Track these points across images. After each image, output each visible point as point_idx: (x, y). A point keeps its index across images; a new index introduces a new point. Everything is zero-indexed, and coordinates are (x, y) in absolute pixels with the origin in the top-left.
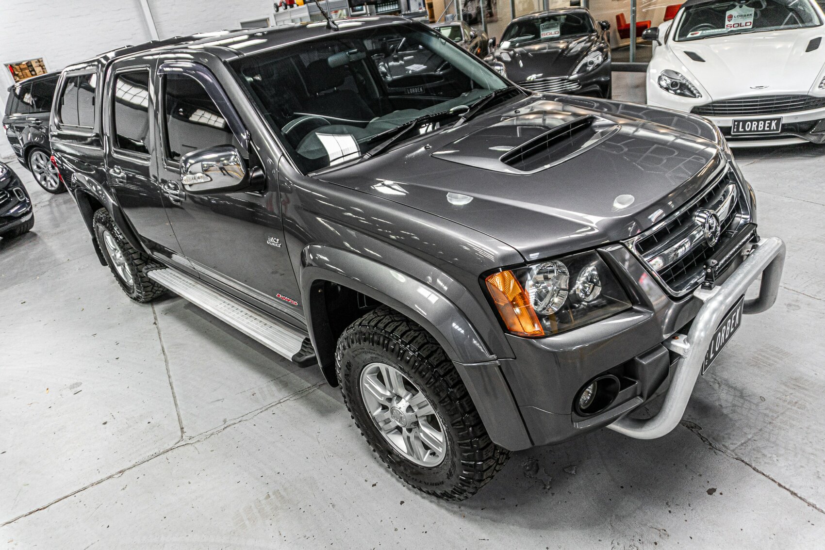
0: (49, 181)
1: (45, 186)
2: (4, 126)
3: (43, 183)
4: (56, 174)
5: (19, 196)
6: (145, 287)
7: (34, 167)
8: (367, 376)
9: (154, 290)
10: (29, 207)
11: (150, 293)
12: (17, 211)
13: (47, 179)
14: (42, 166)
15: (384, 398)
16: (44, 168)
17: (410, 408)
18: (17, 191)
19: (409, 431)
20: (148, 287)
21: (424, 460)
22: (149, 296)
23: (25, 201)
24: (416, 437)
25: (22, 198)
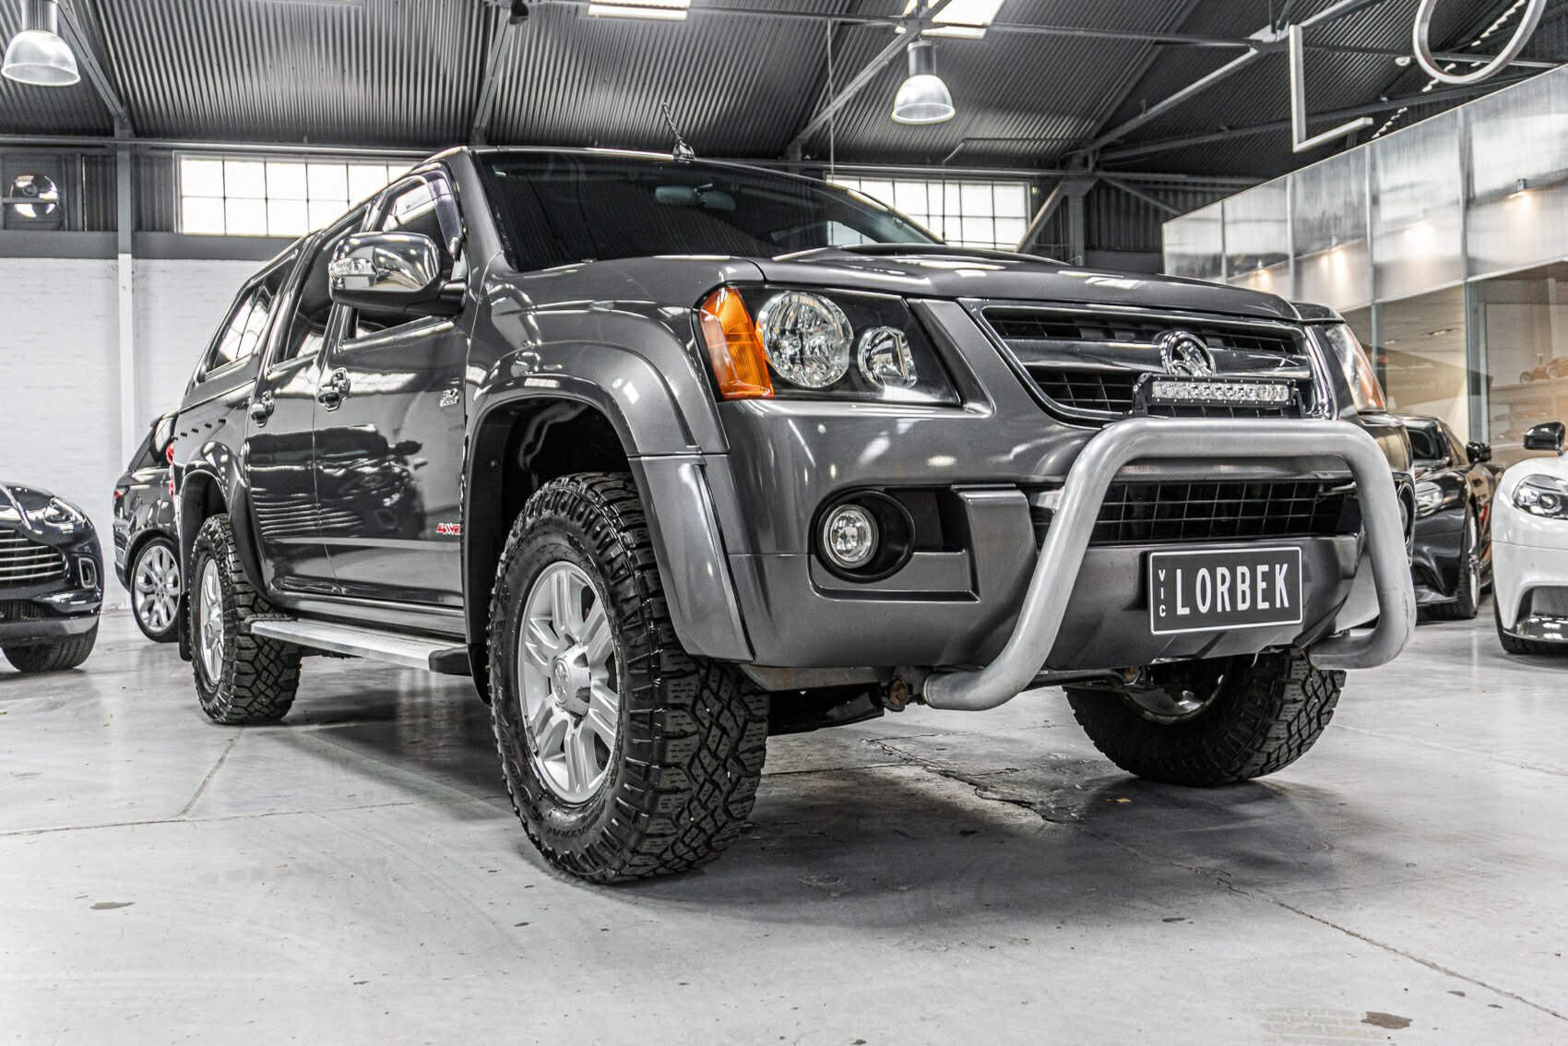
0: (157, 612)
1: (146, 622)
2: (118, 487)
3: (145, 615)
4: (175, 598)
5: (86, 578)
6: (240, 673)
7: (140, 580)
8: (532, 620)
9: (255, 690)
10: (95, 605)
11: (245, 692)
12: (68, 600)
13: (155, 608)
14: (155, 579)
15: (550, 658)
16: (158, 582)
17: (583, 659)
18: (86, 566)
19: (576, 725)
20: (246, 674)
21: (590, 786)
22: (244, 703)
23: (92, 591)
24: (583, 731)
25: (90, 584)
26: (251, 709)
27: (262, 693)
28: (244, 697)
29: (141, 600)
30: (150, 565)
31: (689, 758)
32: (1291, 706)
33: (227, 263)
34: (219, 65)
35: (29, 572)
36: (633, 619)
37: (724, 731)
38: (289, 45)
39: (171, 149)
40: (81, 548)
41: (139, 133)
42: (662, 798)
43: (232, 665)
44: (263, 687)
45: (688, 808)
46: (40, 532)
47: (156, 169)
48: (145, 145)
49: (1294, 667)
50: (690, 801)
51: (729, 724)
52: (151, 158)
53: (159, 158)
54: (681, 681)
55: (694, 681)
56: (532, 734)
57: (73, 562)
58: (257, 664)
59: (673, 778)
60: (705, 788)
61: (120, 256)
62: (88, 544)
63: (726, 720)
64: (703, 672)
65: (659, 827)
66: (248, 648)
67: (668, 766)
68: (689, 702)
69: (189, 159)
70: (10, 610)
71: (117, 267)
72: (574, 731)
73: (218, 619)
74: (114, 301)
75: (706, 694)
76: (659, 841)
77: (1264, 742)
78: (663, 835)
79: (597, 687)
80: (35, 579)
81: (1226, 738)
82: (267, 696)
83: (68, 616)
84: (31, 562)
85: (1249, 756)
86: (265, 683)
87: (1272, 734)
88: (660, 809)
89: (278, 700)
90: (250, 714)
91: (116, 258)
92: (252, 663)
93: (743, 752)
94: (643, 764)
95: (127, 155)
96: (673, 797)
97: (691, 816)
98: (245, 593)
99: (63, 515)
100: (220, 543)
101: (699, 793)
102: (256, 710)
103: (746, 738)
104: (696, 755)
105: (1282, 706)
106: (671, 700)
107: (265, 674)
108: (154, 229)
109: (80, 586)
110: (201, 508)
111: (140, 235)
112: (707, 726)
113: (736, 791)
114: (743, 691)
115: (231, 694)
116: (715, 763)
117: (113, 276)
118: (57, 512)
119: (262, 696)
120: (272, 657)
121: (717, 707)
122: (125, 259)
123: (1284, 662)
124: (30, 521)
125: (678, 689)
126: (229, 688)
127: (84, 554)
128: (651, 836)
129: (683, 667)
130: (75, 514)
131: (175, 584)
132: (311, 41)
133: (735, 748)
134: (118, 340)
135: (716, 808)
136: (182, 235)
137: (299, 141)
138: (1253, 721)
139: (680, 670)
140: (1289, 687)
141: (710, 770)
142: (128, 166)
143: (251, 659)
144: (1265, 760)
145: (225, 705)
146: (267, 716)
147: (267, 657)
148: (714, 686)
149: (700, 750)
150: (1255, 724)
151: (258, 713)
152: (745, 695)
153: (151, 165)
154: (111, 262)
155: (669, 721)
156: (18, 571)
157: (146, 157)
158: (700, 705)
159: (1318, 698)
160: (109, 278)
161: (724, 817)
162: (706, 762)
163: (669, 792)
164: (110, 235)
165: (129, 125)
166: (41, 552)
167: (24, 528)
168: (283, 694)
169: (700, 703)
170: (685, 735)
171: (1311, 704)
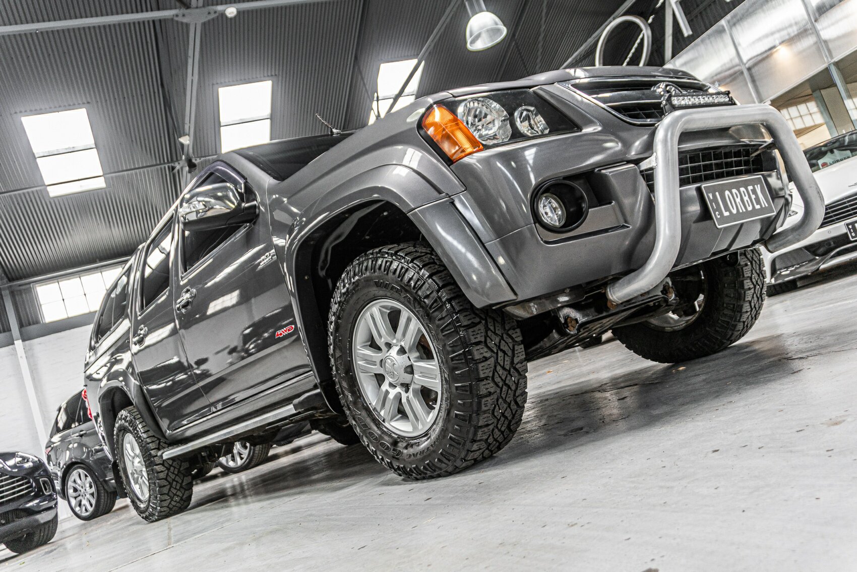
0: (84, 505)
1: (79, 512)
3: (77, 509)
5: (46, 489)
6: (160, 487)
7: (71, 491)
8: (358, 347)
9: (171, 494)
10: (55, 502)
11: (166, 497)
12: (38, 504)
13: (83, 503)
14: (79, 488)
15: (378, 363)
16: (81, 489)
17: (402, 351)
18: (44, 482)
19: (407, 391)
20: (164, 486)
21: (428, 420)
22: (165, 504)
23: (51, 495)
24: (415, 391)
25: (49, 492)
26: (171, 506)
27: (175, 495)
28: (165, 500)
29: (73, 502)
30: (75, 481)
31: (492, 372)
32: (749, 292)
33: (72, 330)
34: (45, 235)
35: (14, 493)
36: (435, 304)
37: (504, 352)
38: (79, 217)
39: (29, 283)
40: (39, 474)
41: (11, 280)
42: (483, 400)
43: (155, 483)
44: (175, 491)
45: (497, 404)
46: (16, 470)
47: (24, 295)
48: (16, 285)
49: (744, 271)
50: (497, 400)
51: (505, 348)
52: (20, 291)
53: (24, 290)
54: (475, 328)
55: (481, 327)
56: (377, 411)
57: (37, 482)
58: (169, 479)
59: (486, 386)
60: (504, 390)
61: (15, 342)
62: (43, 471)
63: (504, 346)
64: (483, 322)
65: (485, 420)
66: (162, 472)
67: (482, 380)
68: (483, 339)
69: (40, 286)
70: (8, 517)
71: (15, 348)
72: (407, 395)
73: (139, 465)
74: (17, 367)
75: (489, 333)
76: (486, 429)
77: (741, 316)
78: (487, 425)
79: (415, 361)
80: (17, 496)
81: (720, 322)
82: (178, 496)
83: (39, 512)
84: (14, 488)
85: (735, 326)
86: (175, 489)
87: (744, 310)
88: (484, 408)
89: (184, 497)
90: (171, 509)
91: (13, 344)
92: (166, 479)
93: (517, 364)
94: (467, 384)
95: (7, 292)
96: (488, 399)
97: (500, 409)
98: (153, 442)
99: (25, 459)
100: (131, 422)
101: (501, 393)
102: (174, 506)
103: (516, 355)
104: (495, 370)
105: (745, 292)
106: (473, 341)
107: (174, 483)
108: (30, 324)
109: (43, 494)
110: (112, 412)
111: (23, 329)
112: (496, 351)
113: (519, 388)
114: (507, 328)
115: (157, 501)
116: (505, 373)
117: (14, 354)
118: (21, 459)
119: (175, 497)
120: (176, 473)
121: (497, 340)
122: (19, 343)
123: (738, 270)
124: (9, 467)
125: (474, 333)
126: (156, 497)
127: (42, 476)
128: (481, 427)
129: (472, 320)
130: (31, 457)
131: (91, 487)
132: (90, 213)
133: (512, 362)
134: (24, 384)
135: (511, 401)
136: (46, 324)
137: (94, 262)
138: (732, 306)
139: (472, 323)
140: (745, 282)
141: (504, 378)
142: (9, 296)
143: (165, 477)
144: (742, 326)
145: (156, 508)
146: (180, 508)
147: (173, 473)
148: (492, 328)
149: (495, 367)
150: (734, 307)
151: (174, 508)
152: (509, 330)
153: (21, 294)
154: (11, 347)
155: (476, 353)
156: (8, 495)
157: (17, 291)
158: (488, 340)
159: (759, 285)
160: (12, 355)
161: (516, 407)
162: (500, 373)
163: (486, 396)
164: (7, 334)
165: (5, 277)
166: (18, 481)
167: (6, 470)
168: (187, 492)
169: (488, 339)
170: (486, 359)
171: (757, 289)
